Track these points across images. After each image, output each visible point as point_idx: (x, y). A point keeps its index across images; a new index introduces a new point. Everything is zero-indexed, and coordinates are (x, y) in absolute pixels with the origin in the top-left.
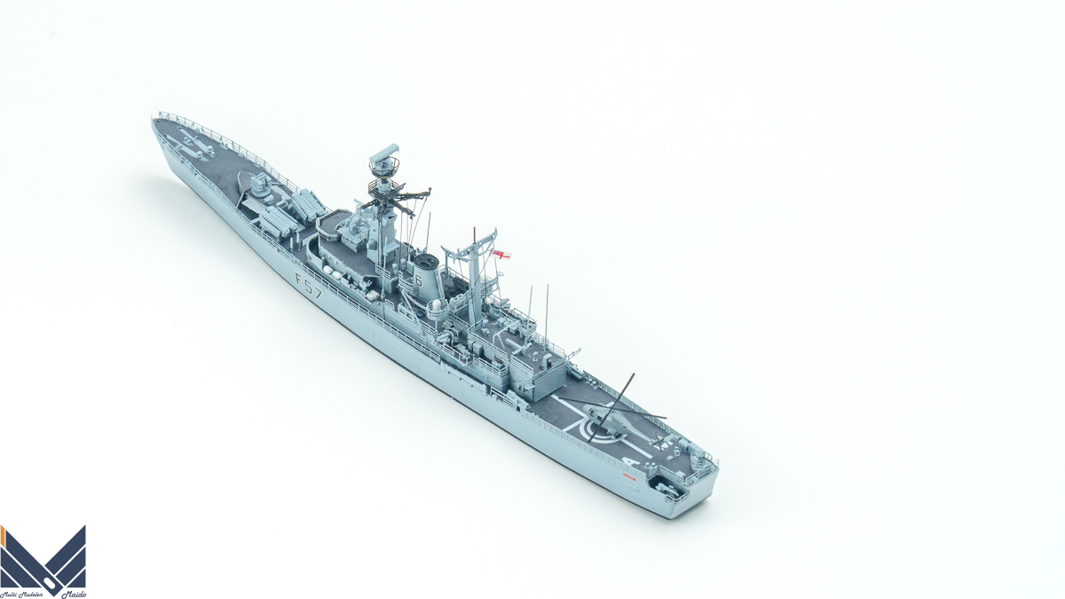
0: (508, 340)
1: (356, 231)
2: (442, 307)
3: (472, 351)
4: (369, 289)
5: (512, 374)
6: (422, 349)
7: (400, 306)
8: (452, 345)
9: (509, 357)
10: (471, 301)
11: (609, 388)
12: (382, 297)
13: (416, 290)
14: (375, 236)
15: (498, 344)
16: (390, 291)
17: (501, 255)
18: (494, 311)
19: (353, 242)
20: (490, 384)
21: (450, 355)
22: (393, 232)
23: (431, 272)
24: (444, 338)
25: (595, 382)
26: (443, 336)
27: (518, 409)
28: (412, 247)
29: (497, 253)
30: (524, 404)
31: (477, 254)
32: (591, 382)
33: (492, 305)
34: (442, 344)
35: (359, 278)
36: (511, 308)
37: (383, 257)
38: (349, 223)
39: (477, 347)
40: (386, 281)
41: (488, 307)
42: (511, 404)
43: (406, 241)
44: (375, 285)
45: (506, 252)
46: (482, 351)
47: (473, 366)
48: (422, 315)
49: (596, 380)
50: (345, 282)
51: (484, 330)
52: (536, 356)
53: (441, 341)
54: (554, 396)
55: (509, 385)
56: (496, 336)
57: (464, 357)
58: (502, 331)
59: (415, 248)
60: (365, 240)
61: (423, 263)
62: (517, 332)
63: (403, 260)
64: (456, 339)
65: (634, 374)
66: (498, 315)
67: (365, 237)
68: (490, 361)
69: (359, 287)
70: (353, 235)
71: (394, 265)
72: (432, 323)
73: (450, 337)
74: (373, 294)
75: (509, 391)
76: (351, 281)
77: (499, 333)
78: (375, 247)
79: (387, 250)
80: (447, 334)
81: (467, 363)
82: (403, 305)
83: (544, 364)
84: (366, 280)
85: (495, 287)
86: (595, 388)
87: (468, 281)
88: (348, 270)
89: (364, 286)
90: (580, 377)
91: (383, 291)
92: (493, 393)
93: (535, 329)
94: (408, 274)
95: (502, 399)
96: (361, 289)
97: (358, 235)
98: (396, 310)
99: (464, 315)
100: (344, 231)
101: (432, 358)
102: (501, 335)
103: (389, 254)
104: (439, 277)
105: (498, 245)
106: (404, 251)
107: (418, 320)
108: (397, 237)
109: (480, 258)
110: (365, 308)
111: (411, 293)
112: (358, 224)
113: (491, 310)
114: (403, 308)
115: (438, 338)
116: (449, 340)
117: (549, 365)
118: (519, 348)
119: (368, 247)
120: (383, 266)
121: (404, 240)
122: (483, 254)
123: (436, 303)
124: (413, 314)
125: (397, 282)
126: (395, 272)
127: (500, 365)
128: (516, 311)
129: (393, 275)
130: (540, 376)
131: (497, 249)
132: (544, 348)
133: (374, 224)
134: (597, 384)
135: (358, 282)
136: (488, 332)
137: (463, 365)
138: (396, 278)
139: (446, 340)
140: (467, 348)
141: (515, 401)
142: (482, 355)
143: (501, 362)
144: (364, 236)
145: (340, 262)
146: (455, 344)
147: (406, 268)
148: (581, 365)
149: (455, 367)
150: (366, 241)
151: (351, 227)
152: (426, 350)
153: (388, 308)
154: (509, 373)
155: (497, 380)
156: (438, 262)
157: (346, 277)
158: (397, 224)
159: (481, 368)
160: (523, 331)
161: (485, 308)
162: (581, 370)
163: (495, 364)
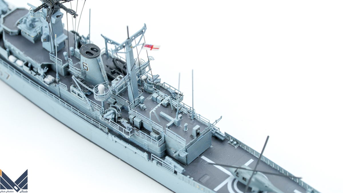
0: (163, 113)
1: (32, 26)
2: (106, 89)
3: (133, 124)
4: (47, 74)
5: (168, 142)
6: (92, 122)
7: (72, 87)
8: (116, 120)
9: (164, 129)
10: (129, 83)
11: (248, 147)
12: (57, 80)
13: (84, 74)
14: (46, 31)
15: (154, 118)
16: (63, 74)
17: (151, 47)
18: (148, 86)
19: (31, 35)
20: (150, 151)
21: (116, 128)
22: (62, 26)
23: (95, 59)
24: (110, 115)
25: (235, 143)
26: (108, 113)
27: (175, 172)
28: (78, 35)
29: (148, 46)
30: (180, 169)
31: (131, 47)
32: (232, 142)
33: (145, 80)
34: (109, 120)
35: (37, 66)
36: (162, 82)
37: (55, 47)
38: (26, 21)
39: (137, 121)
40: (59, 66)
41: (142, 81)
42: (169, 168)
43: (72, 30)
44: (50, 70)
45: (155, 44)
46: (142, 124)
47: (135, 137)
48: (90, 95)
49: (236, 140)
50: (26, 69)
51: (142, 105)
52: (186, 127)
53: (108, 118)
54: (203, 157)
55: (166, 153)
56: (152, 112)
57: (127, 130)
58: (157, 107)
59: (81, 35)
60: (40, 33)
61: (87, 52)
62: (169, 105)
63: (71, 48)
64: (119, 114)
65: (268, 137)
66: (151, 89)
67: (40, 31)
68: (149, 132)
69: (37, 73)
70: (30, 29)
71: (65, 53)
72: (99, 103)
73: (114, 113)
74: (50, 78)
75: (167, 157)
76: (32, 68)
77: (155, 109)
78: (48, 39)
79: (58, 41)
80: (112, 111)
81: (130, 135)
82: (75, 87)
83: (194, 134)
84: (43, 66)
85: (147, 69)
86: (236, 147)
87: (125, 61)
88: (28, 59)
89: (42, 72)
90: (223, 139)
91: (57, 75)
92: (153, 159)
93: (182, 99)
94: (76, 59)
95: (161, 164)
96: (39, 75)
97: (34, 30)
98: (69, 90)
99: (124, 93)
100: (22, 27)
101: (101, 129)
102: (156, 111)
103: (60, 44)
104: (102, 63)
105: (148, 38)
106: (71, 40)
107: (87, 99)
108: (65, 28)
109: (134, 50)
110: (44, 88)
111: (80, 76)
112: (34, 21)
113: (146, 85)
114: (75, 90)
115: (105, 116)
116: (113, 117)
117: (198, 134)
118: (173, 120)
119: (42, 40)
120: (55, 56)
121: (70, 29)
122: (136, 46)
123: (101, 87)
124: (82, 94)
125: (68, 67)
126: (66, 58)
127: (157, 136)
128: (165, 85)
129: (64, 63)
130: (191, 144)
131: (147, 43)
132: (192, 118)
133: (45, 23)
134: (237, 143)
135: (37, 69)
136: (145, 107)
137: (127, 137)
138: (66, 64)
139: (111, 117)
140: (129, 122)
141: (172, 166)
142: (142, 128)
143: (157, 133)
144: (38, 30)
145: (22, 53)
146: (119, 118)
147: (74, 54)
148: (223, 129)
149: (120, 137)
150: (40, 35)
151: (28, 24)
152: (96, 122)
153: (62, 88)
154: (165, 142)
155: (156, 147)
156: (100, 51)
157: (27, 65)
158: (64, 20)
159: (141, 138)
160: (174, 103)
161: (141, 83)
162: (223, 133)
163: (153, 134)
